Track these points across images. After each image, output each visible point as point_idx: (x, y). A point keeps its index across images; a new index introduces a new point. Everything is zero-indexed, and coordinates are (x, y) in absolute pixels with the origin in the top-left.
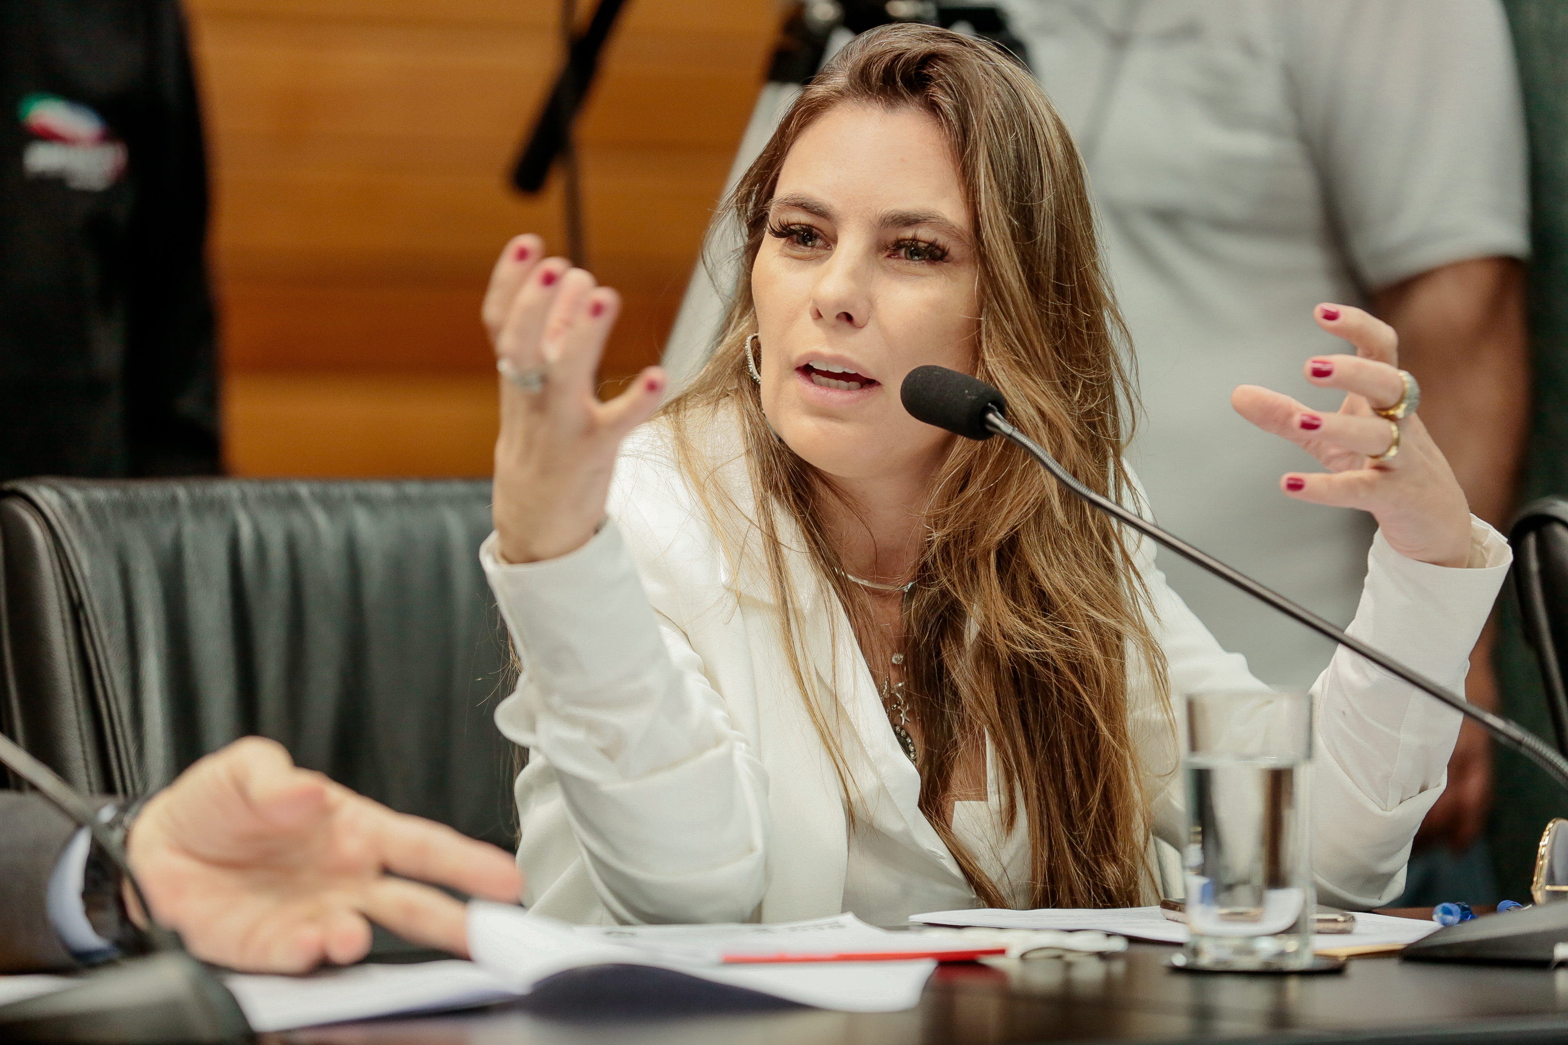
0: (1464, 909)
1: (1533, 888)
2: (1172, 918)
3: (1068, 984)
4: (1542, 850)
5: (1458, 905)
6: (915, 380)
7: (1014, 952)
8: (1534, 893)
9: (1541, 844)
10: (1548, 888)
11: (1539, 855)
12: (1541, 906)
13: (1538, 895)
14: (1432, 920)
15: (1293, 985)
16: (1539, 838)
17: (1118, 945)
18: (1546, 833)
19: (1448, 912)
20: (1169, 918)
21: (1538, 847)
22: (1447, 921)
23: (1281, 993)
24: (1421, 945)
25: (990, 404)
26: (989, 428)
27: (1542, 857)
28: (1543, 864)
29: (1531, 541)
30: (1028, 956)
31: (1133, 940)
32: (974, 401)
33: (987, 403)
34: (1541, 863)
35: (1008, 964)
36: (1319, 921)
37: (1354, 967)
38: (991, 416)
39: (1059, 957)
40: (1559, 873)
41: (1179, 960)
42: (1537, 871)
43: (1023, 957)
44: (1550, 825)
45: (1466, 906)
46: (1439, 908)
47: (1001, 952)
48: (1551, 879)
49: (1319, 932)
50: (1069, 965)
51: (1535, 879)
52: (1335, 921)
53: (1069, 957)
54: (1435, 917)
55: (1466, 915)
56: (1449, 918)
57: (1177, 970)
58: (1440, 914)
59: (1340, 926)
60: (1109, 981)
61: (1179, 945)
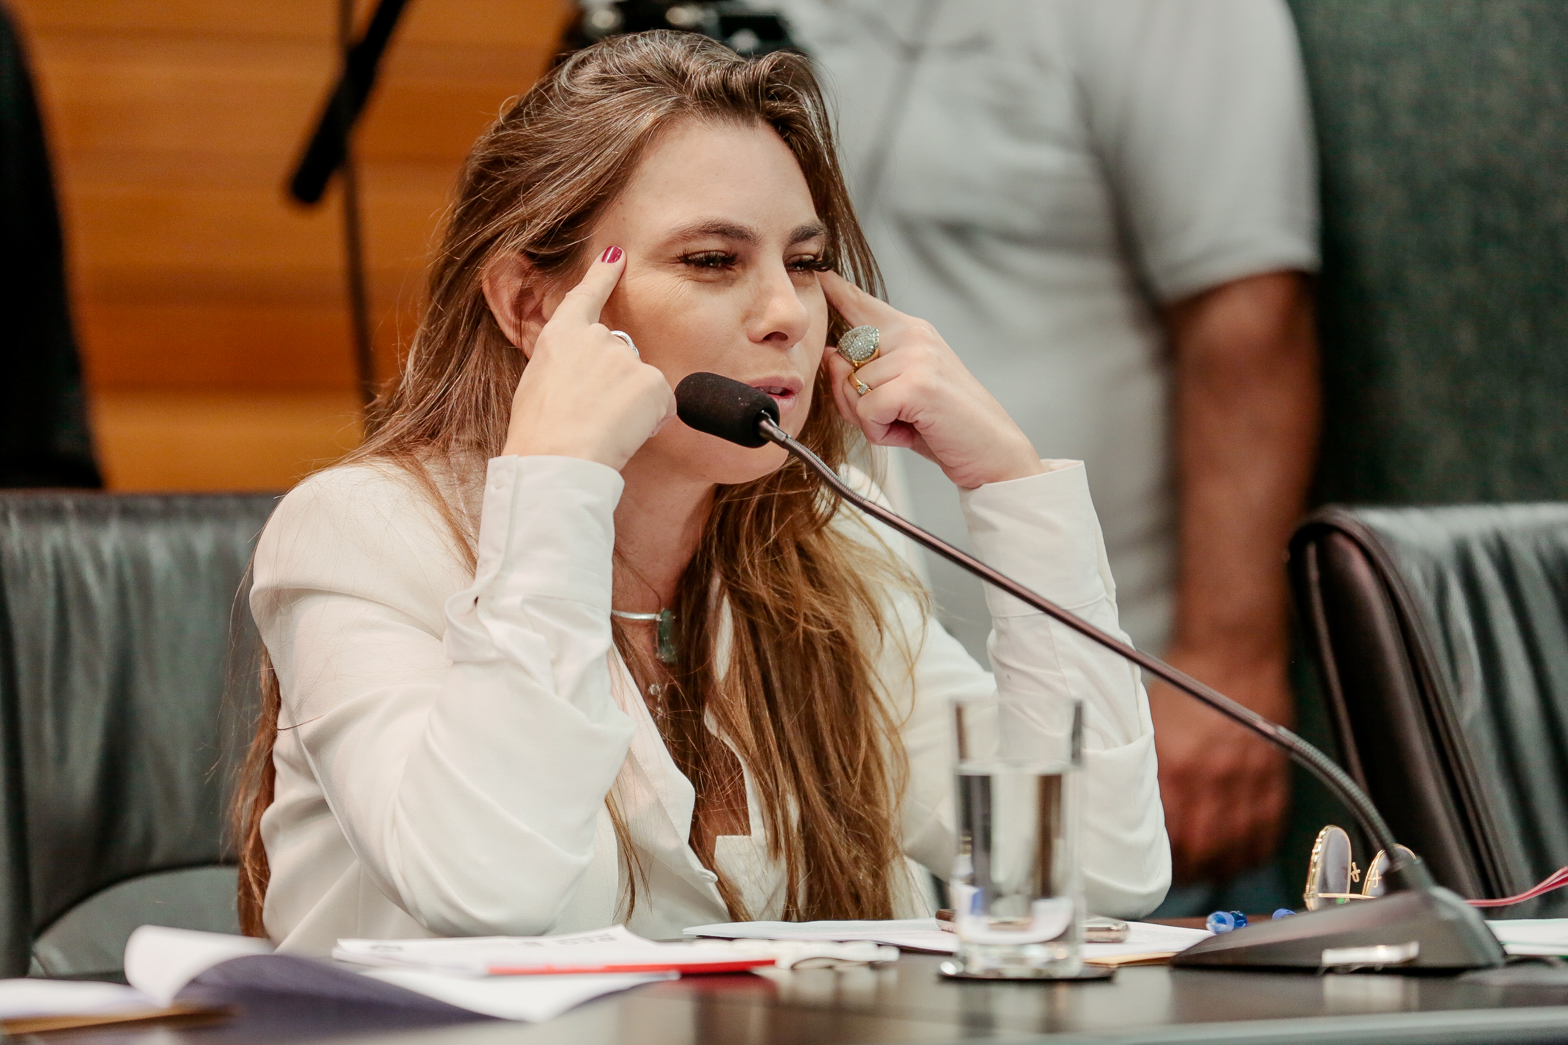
0: (1237, 918)
1: (1305, 895)
2: (947, 929)
3: (839, 993)
4: (1315, 858)
5: (1233, 914)
6: (687, 388)
7: (785, 962)
8: (1306, 900)
9: (1314, 851)
10: (1321, 895)
11: (1312, 863)
12: (1313, 912)
13: (1311, 903)
14: (1206, 929)
15: (1063, 992)
16: (1312, 844)
17: (892, 955)
18: (1318, 840)
19: (1222, 921)
20: (944, 929)
21: (1310, 854)
22: (1220, 930)
23: (1050, 1001)
24: (1192, 953)
25: (763, 411)
26: (763, 435)
27: (1315, 864)
28: (1315, 872)
29: (1312, 551)
30: (799, 966)
31: (904, 950)
32: (747, 408)
33: (761, 410)
34: (1313, 870)
35: (779, 974)
36: (1090, 930)
37: (1124, 976)
38: (764, 423)
39: (830, 967)
40: (1331, 881)
41: (949, 968)
42: (1310, 878)
43: (793, 968)
44: (1322, 833)
45: (1241, 915)
46: (1211, 918)
47: (771, 963)
48: (1324, 886)
49: (1090, 942)
50: (840, 975)
51: (1308, 886)
52: (1109, 930)
53: (840, 967)
54: (1208, 926)
55: (1239, 922)
56: (1223, 927)
57: (947, 979)
58: (1214, 922)
59: (1113, 935)
60: (880, 991)
61: (949, 954)
